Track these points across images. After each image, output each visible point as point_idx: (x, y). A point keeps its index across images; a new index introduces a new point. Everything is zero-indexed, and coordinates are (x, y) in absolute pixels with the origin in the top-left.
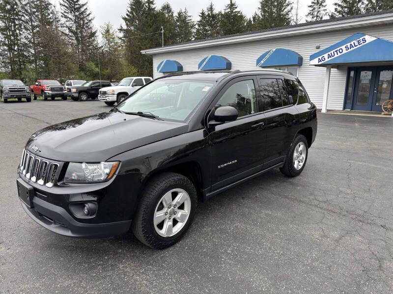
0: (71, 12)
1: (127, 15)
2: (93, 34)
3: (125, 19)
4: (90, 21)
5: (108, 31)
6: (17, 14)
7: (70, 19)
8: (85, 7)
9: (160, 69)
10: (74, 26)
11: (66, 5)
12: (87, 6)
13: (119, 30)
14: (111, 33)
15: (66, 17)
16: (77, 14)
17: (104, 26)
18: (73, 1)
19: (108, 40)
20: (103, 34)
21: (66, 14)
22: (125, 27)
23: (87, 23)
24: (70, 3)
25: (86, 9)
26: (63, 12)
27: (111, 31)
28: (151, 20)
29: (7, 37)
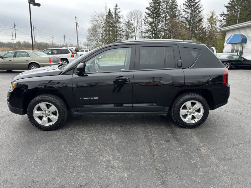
0: (189, 8)
1: (229, 3)
2: (200, 20)
3: (227, 7)
4: (200, 12)
5: (212, 17)
6: (159, 14)
7: (188, 12)
8: (198, 4)
9: (228, 42)
10: (190, 16)
11: (187, 4)
12: (199, 3)
13: (220, 15)
14: (214, 18)
15: (185, 11)
16: (193, 8)
17: (209, 14)
18: (191, 1)
19: (211, 23)
20: (208, 20)
21: (186, 10)
22: (226, 13)
23: (198, 13)
24: (190, 2)
25: (199, 4)
26: (184, 9)
27: (214, 17)
28: (248, 4)
29: (152, 27)
